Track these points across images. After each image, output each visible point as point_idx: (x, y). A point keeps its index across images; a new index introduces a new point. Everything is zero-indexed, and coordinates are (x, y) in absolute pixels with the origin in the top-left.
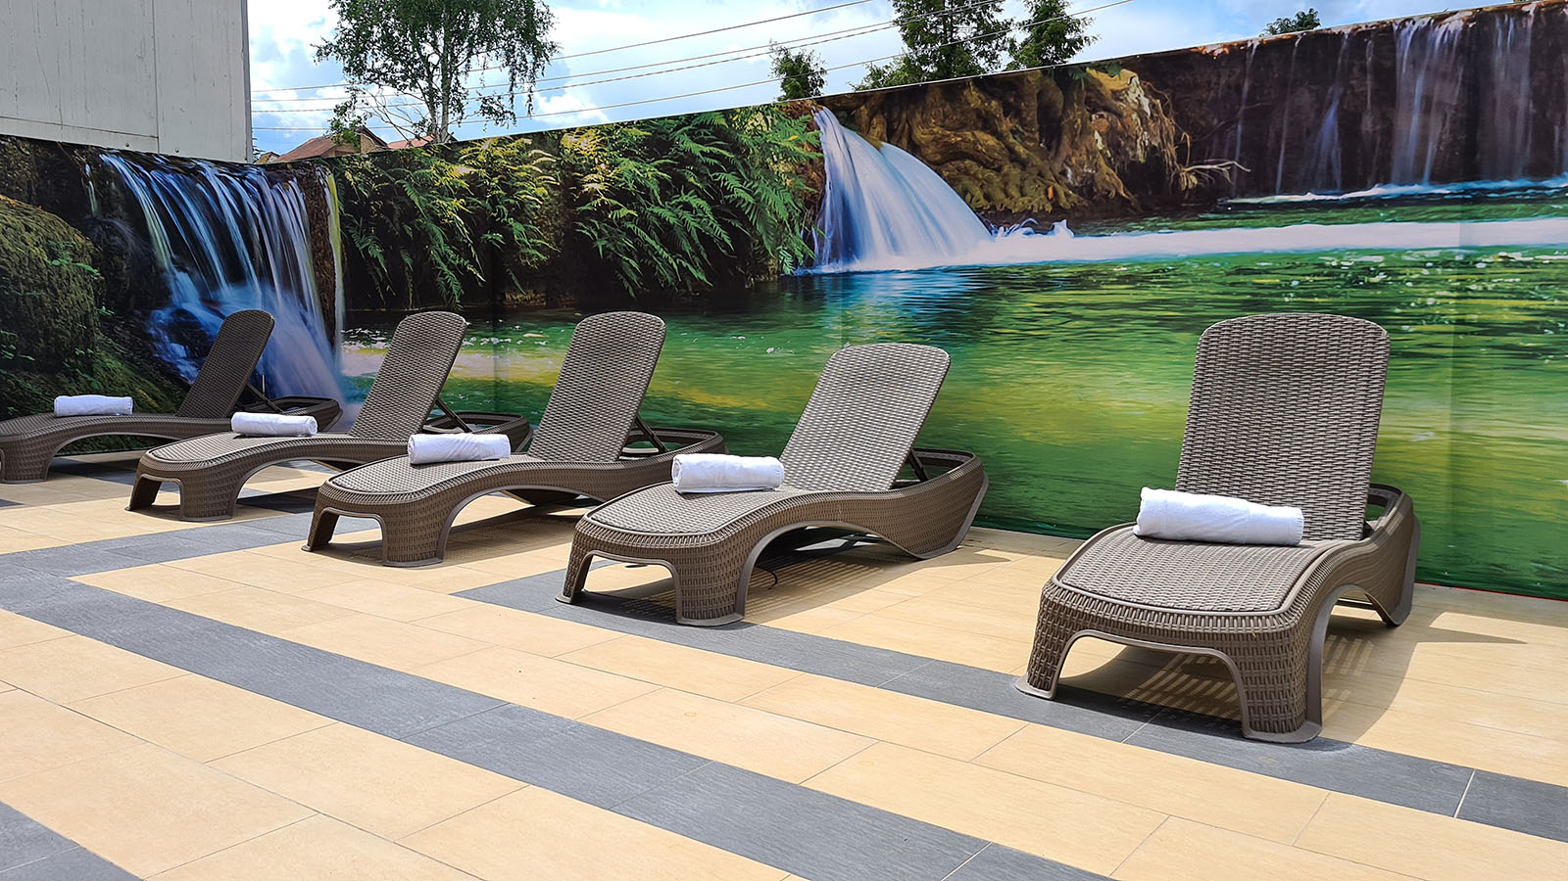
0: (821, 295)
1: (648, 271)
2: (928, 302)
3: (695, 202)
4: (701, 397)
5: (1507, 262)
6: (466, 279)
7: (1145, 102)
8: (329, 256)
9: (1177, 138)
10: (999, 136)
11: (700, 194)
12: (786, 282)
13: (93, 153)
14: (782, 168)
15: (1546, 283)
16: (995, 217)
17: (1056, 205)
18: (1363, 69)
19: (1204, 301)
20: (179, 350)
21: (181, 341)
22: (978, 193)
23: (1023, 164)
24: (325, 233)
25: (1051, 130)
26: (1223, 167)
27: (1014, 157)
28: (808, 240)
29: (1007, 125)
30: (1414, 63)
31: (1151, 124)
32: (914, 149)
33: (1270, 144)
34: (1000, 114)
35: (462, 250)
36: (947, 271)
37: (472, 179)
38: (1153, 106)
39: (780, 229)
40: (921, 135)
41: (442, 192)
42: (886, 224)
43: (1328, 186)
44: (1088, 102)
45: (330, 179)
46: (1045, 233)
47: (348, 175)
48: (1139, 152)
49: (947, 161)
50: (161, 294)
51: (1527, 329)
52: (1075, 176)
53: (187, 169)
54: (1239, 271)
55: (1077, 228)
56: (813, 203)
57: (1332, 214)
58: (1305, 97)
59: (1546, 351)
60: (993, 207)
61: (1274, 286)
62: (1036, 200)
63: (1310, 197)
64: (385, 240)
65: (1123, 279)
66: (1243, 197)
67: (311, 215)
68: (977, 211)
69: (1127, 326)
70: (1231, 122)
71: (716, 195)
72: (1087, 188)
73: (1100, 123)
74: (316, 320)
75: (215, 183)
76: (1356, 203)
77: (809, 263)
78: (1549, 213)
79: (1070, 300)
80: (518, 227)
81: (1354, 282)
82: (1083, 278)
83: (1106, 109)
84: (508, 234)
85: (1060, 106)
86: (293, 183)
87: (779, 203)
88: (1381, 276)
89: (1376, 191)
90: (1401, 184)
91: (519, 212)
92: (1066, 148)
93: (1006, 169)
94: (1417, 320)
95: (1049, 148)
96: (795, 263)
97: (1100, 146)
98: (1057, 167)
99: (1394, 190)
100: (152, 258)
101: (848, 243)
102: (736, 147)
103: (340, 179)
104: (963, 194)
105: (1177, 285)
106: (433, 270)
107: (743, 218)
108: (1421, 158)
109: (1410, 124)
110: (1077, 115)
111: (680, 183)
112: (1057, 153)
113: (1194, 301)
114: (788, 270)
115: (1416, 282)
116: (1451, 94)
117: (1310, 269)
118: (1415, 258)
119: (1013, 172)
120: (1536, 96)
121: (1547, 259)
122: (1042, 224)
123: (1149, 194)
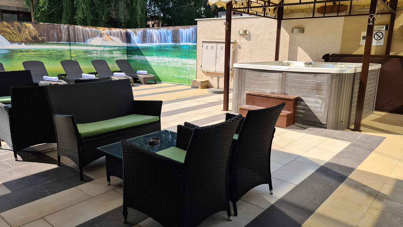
5: (73, 50)
7: (33, 28)
9: (38, 34)
10: (11, 30)
16: (12, 42)
17: (22, 41)
19: (44, 54)
22: (8, 38)
23: (16, 35)
25: (20, 30)
26: (44, 38)
27: (14, 33)
29: (12, 28)
31: (34, 31)
33: (49, 36)
34: (11, 26)
36: (4, 49)
44: (25, 27)
48: (33, 35)
52: (24, 37)
55: (25, 44)
57: (57, 44)
60: (11, 40)
61: (52, 52)
62: (19, 40)
65: (33, 51)
66: (47, 42)
68: (8, 41)
72: (26, 39)
73: (27, 30)
78: (76, 46)
83: (28, 28)
85: (21, 27)
93: (13, 35)
97: (28, 33)
98: (21, 35)
104: (6, 38)
105: (41, 52)
109: (63, 36)
110: (23, 28)
112: (21, 33)
113: (43, 54)
115: (66, 52)
116: (67, 33)
118: (66, 50)
120: (74, 34)
121: (76, 50)
122: (20, 43)
123: (35, 40)
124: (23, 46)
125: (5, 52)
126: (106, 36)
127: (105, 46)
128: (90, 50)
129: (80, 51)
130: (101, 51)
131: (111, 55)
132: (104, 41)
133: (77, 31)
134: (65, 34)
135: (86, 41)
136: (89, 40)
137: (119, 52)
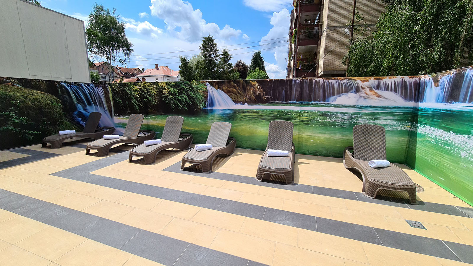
0: (208, 112)
1: (176, 107)
2: (226, 114)
3: (185, 96)
5: (305, 112)
6: (140, 107)
7: (258, 86)
8: (110, 101)
9: (263, 92)
10: (236, 90)
11: (186, 95)
12: (202, 110)
13: (59, 82)
14: (200, 91)
15: (310, 115)
16: (236, 102)
17: (245, 100)
18: (288, 85)
19: (266, 116)
20: (80, 119)
21: (80, 117)
22: (233, 98)
24: (109, 97)
25: (244, 89)
26: (269, 97)
27: (239, 93)
28: (205, 103)
29: (238, 88)
30: (294, 85)
31: (259, 90)
32: (223, 90)
33: (276, 94)
34: (237, 86)
35: (139, 101)
36: (229, 109)
37: (140, 89)
38: (259, 87)
39: (200, 102)
40: (224, 88)
41: (134, 91)
42: (218, 102)
43: (283, 101)
44: (250, 86)
45: (109, 87)
46: (244, 105)
47: (113, 87)
48: (258, 94)
49: (228, 92)
50: (75, 109)
51: (307, 121)
52: (248, 96)
53: (78, 85)
54: (272, 112)
55: (248, 104)
56: (206, 98)
58: (280, 88)
59: (309, 124)
60: (236, 100)
61: (276, 114)
62: (242, 100)
63: (281, 102)
64: (121, 98)
65: (255, 112)
66: (272, 101)
67: (105, 93)
68: (233, 101)
69: (256, 119)
70: (270, 90)
71: (188, 95)
72: (250, 98)
73: (252, 89)
74: (108, 112)
75: (84, 87)
76: (287, 103)
77: (206, 107)
78: (310, 106)
79: (248, 115)
80: (150, 98)
81: (286, 114)
82: (250, 112)
83: (253, 87)
84: (148, 99)
85: (246, 86)
86: (101, 87)
87: (200, 97)
88: (290, 113)
89: (289, 102)
90: (293, 101)
91: (150, 95)
92: (247, 92)
93: (237, 95)
94: (294, 119)
95: (244, 92)
96: (203, 107)
97: (252, 92)
98: (245, 95)
99: (292, 102)
100: (73, 102)
101: (212, 104)
102: (192, 87)
103: (111, 87)
104: (231, 98)
105: (263, 113)
106: (133, 105)
107: (194, 99)
108: (295, 98)
110: (248, 87)
111: (182, 93)
112: (245, 93)
113: (265, 116)
114: (202, 108)
115: (294, 114)
116: (299, 89)
117: (281, 112)
118: (294, 111)
119: (239, 95)
120: (309, 91)
121: (310, 112)
122: (243, 103)
123: (259, 100)
125: (229, 112)
126: (367, 90)
127: (361, 107)
128: (332, 113)
129: (315, 114)
130: (353, 114)
132: (362, 98)
133: (315, 85)
134: (296, 91)
135: (327, 100)
136: (332, 98)
137: (391, 117)
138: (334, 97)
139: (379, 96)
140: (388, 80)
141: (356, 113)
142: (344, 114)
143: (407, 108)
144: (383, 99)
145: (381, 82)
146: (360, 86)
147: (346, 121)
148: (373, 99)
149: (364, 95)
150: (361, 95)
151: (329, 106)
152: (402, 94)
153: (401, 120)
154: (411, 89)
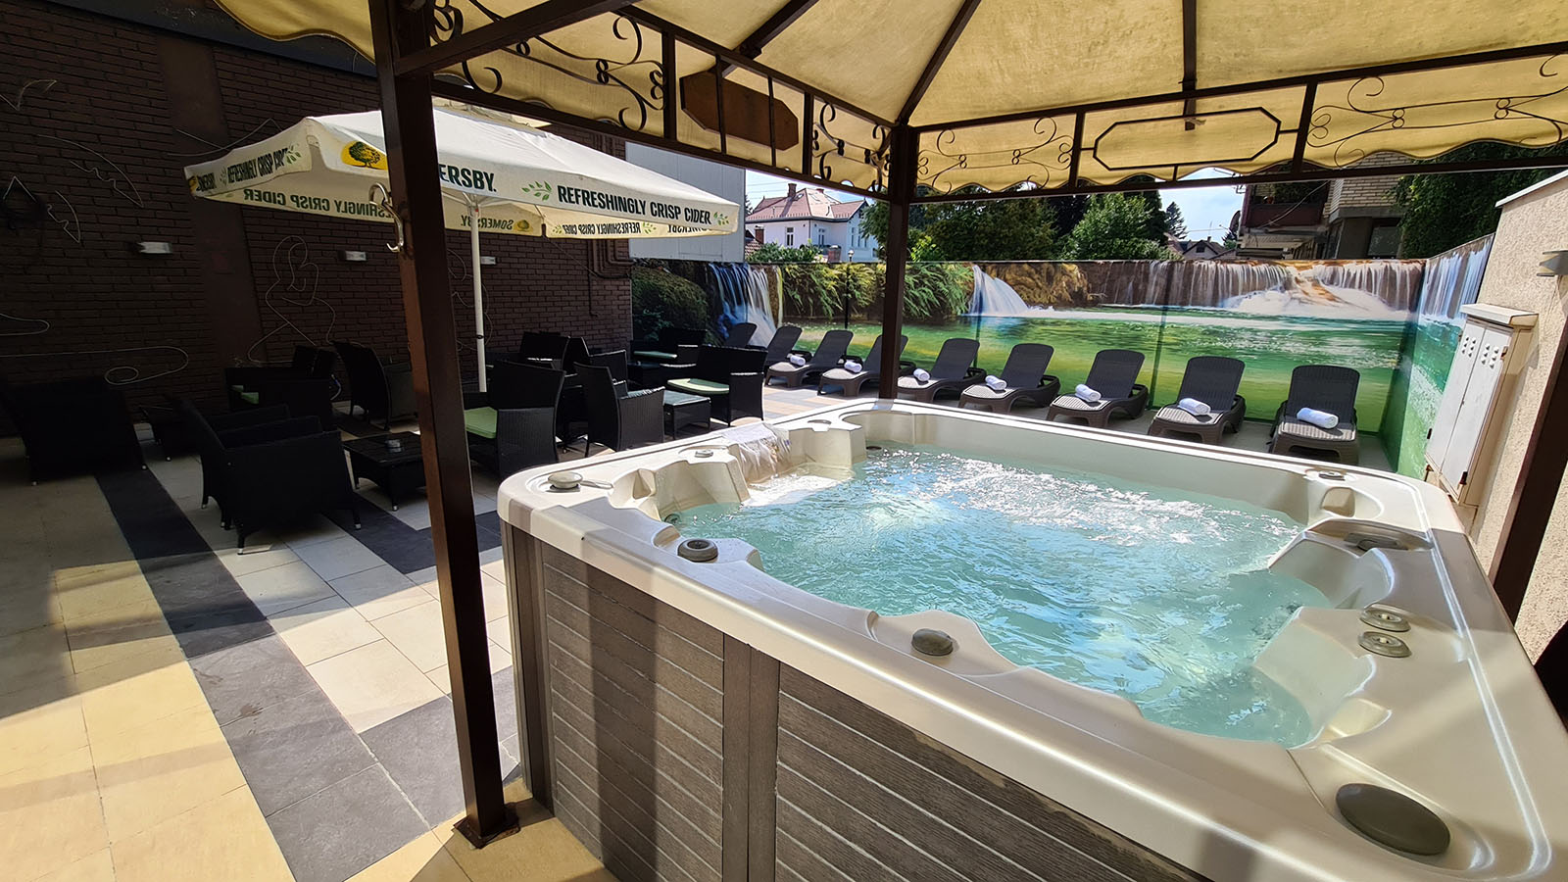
0: (970, 322)
1: (908, 311)
3: (927, 290)
4: (924, 352)
6: (835, 309)
8: (777, 296)
10: (1034, 280)
11: (929, 287)
12: (958, 317)
16: (1030, 303)
23: (1041, 289)
24: (776, 289)
25: (1050, 279)
26: (1100, 295)
27: (1038, 286)
28: (967, 305)
29: (1036, 276)
30: (1154, 272)
32: (1006, 281)
35: (833, 298)
39: (957, 302)
40: (1008, 277)
41: (826, 278)
42: (994, 301)
43: (1129, 303)
47: (787, 270)
49: (1016, 285)
55: (1055, 308)
56: (970, 294)
58: (1124, 278)
62: (1044, 299)
64: (801, 292)
70: (1103, 283)
71: (935, 288)
72: (1059, 297)
76: (1135, 308)
77: (967, 312)
80: (857, 293)
84: (853, 295)
87: (958, 293)
91: (858, 288)
102: (943, 274)
103: (783, 270)
104: (1020, 296)
106: (822, 305)
107: (945, 297)
108: (1154, 297)
109: (1151, 289)
111: (922, 284)
114: (959, 314)
116: (1163, 281)
119: (1038, 290)
122: (1045, 306)
123: (1078, 300)
124: (1051, 313)
125: (1015, 322)
127: (1292, 320)
128: (1229, 329)
129: (1194, 331)
130: (1274, 333)
131: (1316, 349)
132: (1297, 301)
133: (1198, 275)
134: (1156, 285)
135: (1220, 304)
136: (1232, 300)
137: (1357, 341)
138: (1237, 297)
139: (1333, 299)
140: (1354, 267)
141: (1280, 331)
142: (1255, 332)
143: (1393, 323)
144: (1341, 305)
145: (1340, 269)
146: (1293, 278)
147: (1257, 345)
148: (1318, 303)
149: (1300, 295)
150: (1294, 296)
151: (1223, 315)
152: (1382, 294)
153: (1377, 348)
154: (1403, 286)
